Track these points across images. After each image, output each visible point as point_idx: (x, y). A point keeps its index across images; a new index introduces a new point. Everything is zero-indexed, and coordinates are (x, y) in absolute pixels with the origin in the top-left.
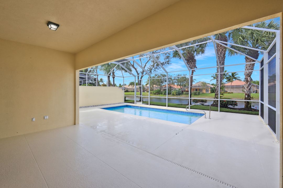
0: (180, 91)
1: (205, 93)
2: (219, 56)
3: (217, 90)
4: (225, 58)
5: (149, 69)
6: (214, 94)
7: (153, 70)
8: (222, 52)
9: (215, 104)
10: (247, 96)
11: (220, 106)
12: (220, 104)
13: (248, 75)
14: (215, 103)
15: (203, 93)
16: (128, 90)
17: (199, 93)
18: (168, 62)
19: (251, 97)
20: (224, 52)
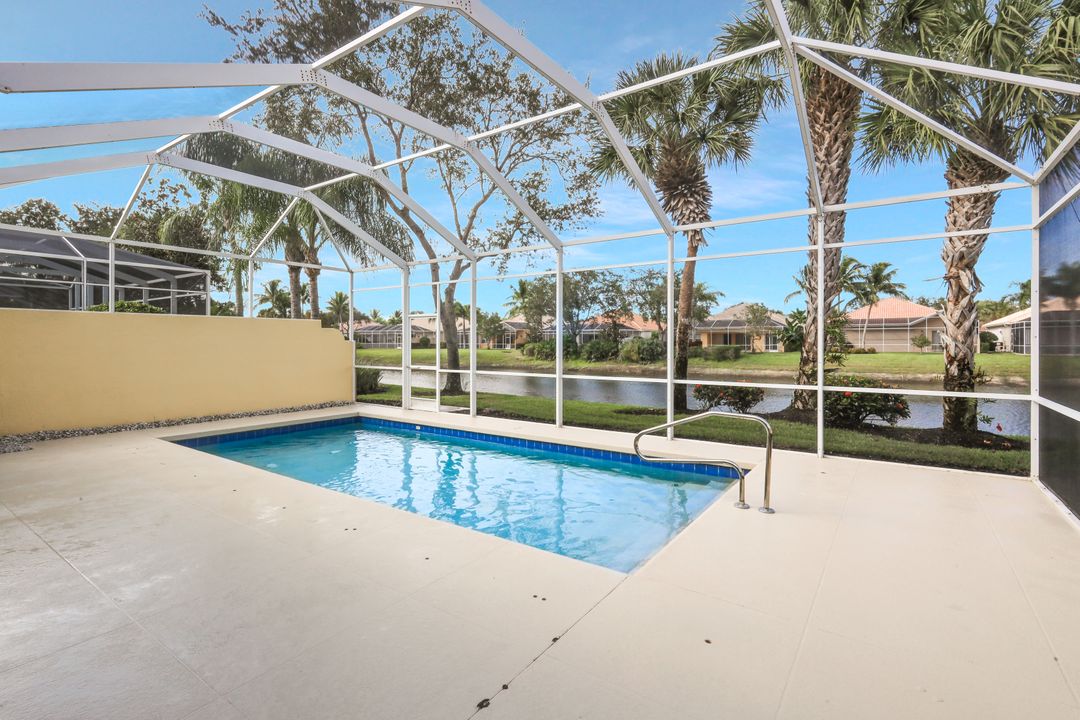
0: (657, 345)
1: (763, 350)
2: (822, 167)
3: (810, 340)
4: (847, 177)
5: (495, 239)
6: (796, 357)
7: (519, 243)
8: (835, 148)
9: (801, 407)
10: (954, 370)
11: (825, 421)
12: (825, 409)
13: (962, 257)
14: (799, 405)
15: (754, 352)
16: (428, 340)
17: (737, 351)
18: (584, 203)
19: (976, 372)
20: (841, 149)
